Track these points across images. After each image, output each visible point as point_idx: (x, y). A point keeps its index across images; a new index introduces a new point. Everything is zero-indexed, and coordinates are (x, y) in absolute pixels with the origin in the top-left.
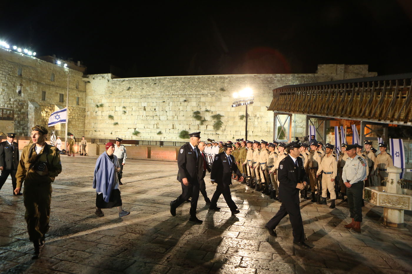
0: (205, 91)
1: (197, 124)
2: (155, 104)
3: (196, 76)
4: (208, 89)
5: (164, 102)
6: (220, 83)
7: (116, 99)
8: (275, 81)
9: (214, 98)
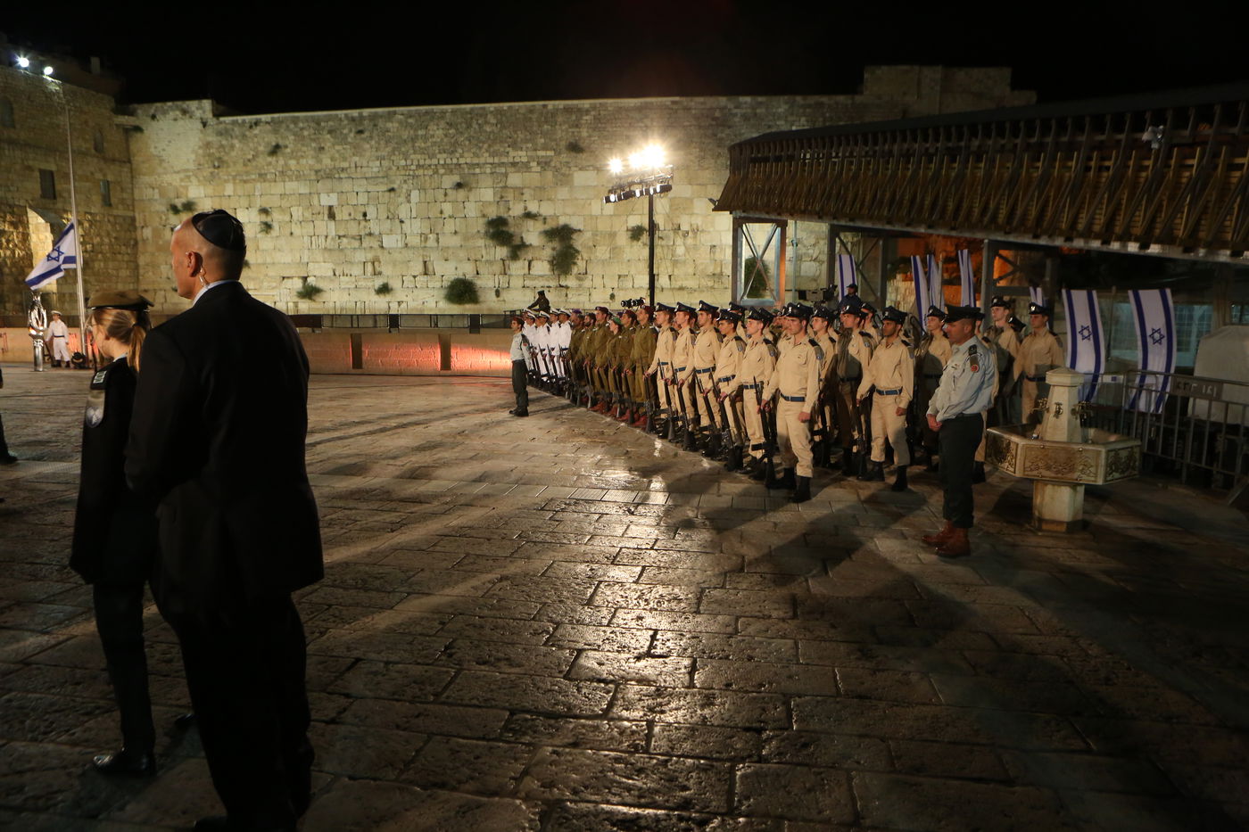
0: (520, 153)
1: (498, 257)
2: (363, 199)
3: (491, 106)
4: (530, 145)
5: (392, 190)
6: (567, 126)
7: (234, 183)
8: (737, 119)
9: (549, 175)
